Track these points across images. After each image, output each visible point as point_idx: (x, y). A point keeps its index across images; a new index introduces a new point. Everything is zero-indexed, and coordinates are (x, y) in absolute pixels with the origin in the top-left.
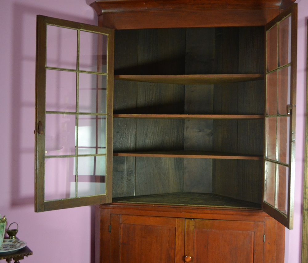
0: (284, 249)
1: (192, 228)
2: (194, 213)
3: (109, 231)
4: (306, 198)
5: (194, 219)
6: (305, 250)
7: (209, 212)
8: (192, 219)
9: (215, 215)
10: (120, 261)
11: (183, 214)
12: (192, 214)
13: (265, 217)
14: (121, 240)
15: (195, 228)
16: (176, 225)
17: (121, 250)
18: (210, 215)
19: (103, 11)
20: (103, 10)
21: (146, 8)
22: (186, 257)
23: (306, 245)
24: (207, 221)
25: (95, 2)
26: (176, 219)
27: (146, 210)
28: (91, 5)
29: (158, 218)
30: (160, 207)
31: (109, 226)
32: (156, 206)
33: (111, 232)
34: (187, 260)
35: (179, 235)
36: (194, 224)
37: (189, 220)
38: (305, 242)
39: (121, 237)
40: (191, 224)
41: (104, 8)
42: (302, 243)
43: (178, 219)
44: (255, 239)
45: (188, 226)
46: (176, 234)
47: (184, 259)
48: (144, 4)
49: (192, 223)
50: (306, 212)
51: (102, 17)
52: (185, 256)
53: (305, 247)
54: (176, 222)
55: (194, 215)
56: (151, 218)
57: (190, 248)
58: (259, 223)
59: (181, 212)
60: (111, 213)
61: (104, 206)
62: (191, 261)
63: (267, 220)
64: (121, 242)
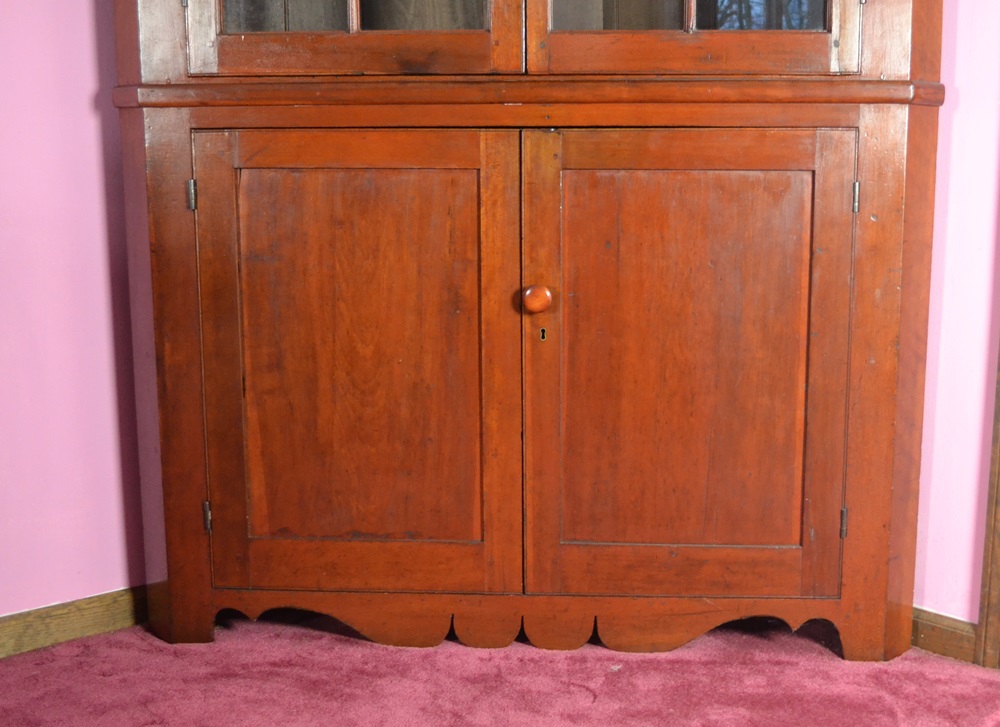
0: (931, 247)
1: (550, 167)
2: (556, 102)
3: (189, 207)
5: (556, 128)
7: (625, 92)
8: (549, 127)
9: (650, 107)
10: (243, 331)
11: (512, 112)
12: (548, 109)
13: (862, 107)
14: (243, 242)
15: (565, 168)
16: (483, 162)
17: (244, 286)
18: (625, 107)
22: (528, 292)
24: (615, 134)
26: (483, 133)
27: (346, 103)
29: (402, 135)
30: (410, 85)
31: (187, 184)
32: (393, 82)
33: (196, 207)
34: (534, 304)
35: (495, 203)
36: (559, 151)
37: (538, 133)
39: (244, 230)
40: (544, 153)
43: (492, 133)
44: (817, 200)
45: (535, 159)
46: (484, 197)
47: (519, 304)
49: (552, 143)
52: (522, 291)
54: (482, 145)
55: (559, 114)
56: (373, 135)
57: (543, 253)
58: (836, 133)
59: (503, 103)
60: (194, 126)
61: (158, 96)
62: (551, 308)
63: (868, 116)
64: (243, 250)
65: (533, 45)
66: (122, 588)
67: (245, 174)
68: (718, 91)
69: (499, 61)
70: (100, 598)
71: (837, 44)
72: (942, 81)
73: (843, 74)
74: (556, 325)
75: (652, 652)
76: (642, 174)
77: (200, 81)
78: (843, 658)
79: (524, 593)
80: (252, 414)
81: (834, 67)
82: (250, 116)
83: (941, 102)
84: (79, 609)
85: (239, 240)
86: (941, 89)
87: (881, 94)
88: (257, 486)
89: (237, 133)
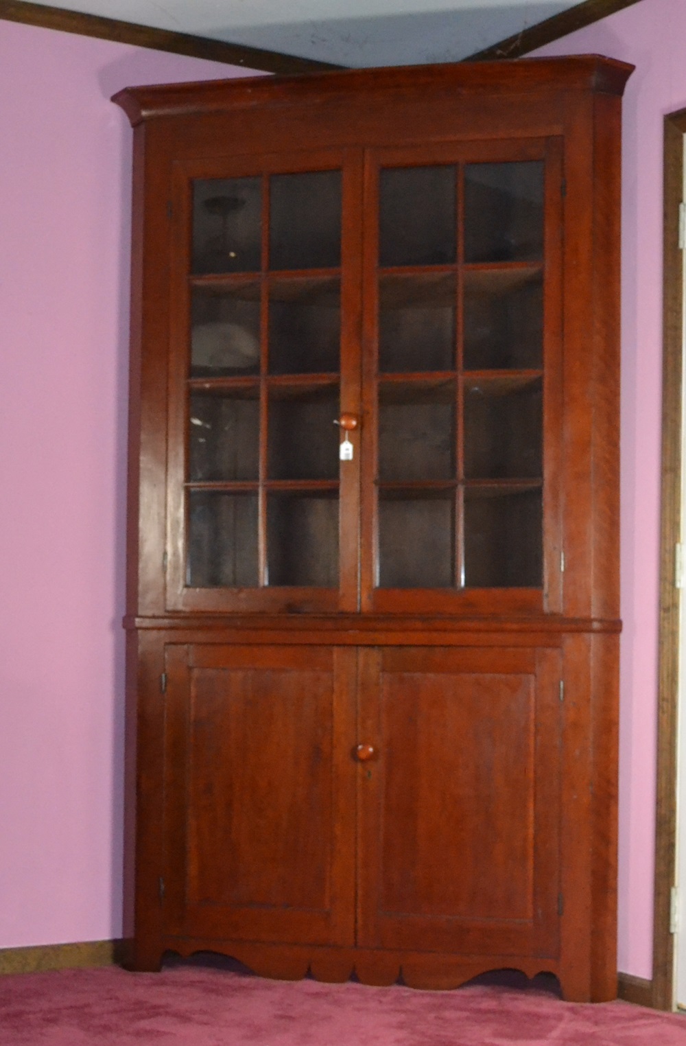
0: (618, 724)
1: (374, 671)
2: (381, 630)
3: (161, 691)
4: (665, 579)
5: (379, 646)
6: (666, 715)
7: (419, 625)
8: (375, 646)
9: (435, 634)
10: (189, 767)
11: (353, 635)
12: (374, 635)
13: (564, 635)
14: (193, 713)
15: (383, 670)
16: (335, 666)
17: (191, 740)
18: (420, 634)
19: (144, 113)
20: (145, 109)
21: (254, 103)
22: (360, 747)
23: (668, 701)
24: (413, 651)
25: (127, 91)
26: (335, 649)
28: (114, 99)
30: (291, 619)
31: (161, 676)
32: (284, 617)
33: (165, 690)
34: (363, 755)
35: (341, 691)
36: (380, 660)
37: (367, 650)
38: (665, 695)
39: (192, 707)
40: (371, 661)
41: (146, 106)
42: (658, 698)
43: (341, 649)
45: (366, 665)
46: (335, 688)
47: (354, 753)
48: (249, 91)
49: (375, 656)
50: (666, 615)
51: (142, 127)
53: (665, 709)
54: (335, 656)
55: (381, 638)
56: (271, 649)
57: (369, 722)
58: (548, 651)
59: (347, 630)
60: (167, 641)
61: (147, 623)
62: (373, 757)
63: (569, 641)
64: (192, 718)
65: (365, 595)
66: (107, 938)
67: (196, 673)
68: (472, 625)
69: (346, 606)
70: (93, 943)
71: (547, 596)
72: (621, 618)
73: (553, 614)
74: (377, 768)
75: (436, 990)
76: (431, 675)
77: (174, 614)
78: (563, 1000)
79: (356, 945)
80: (192, 822)
81: (546, 608)
82: (201, 636)
83: (621, 631)
84: (78, 947)
85: (189, 712)
86: (621, 622)
87: (580, 626)
88: (193, 869)
89: (192, 647)
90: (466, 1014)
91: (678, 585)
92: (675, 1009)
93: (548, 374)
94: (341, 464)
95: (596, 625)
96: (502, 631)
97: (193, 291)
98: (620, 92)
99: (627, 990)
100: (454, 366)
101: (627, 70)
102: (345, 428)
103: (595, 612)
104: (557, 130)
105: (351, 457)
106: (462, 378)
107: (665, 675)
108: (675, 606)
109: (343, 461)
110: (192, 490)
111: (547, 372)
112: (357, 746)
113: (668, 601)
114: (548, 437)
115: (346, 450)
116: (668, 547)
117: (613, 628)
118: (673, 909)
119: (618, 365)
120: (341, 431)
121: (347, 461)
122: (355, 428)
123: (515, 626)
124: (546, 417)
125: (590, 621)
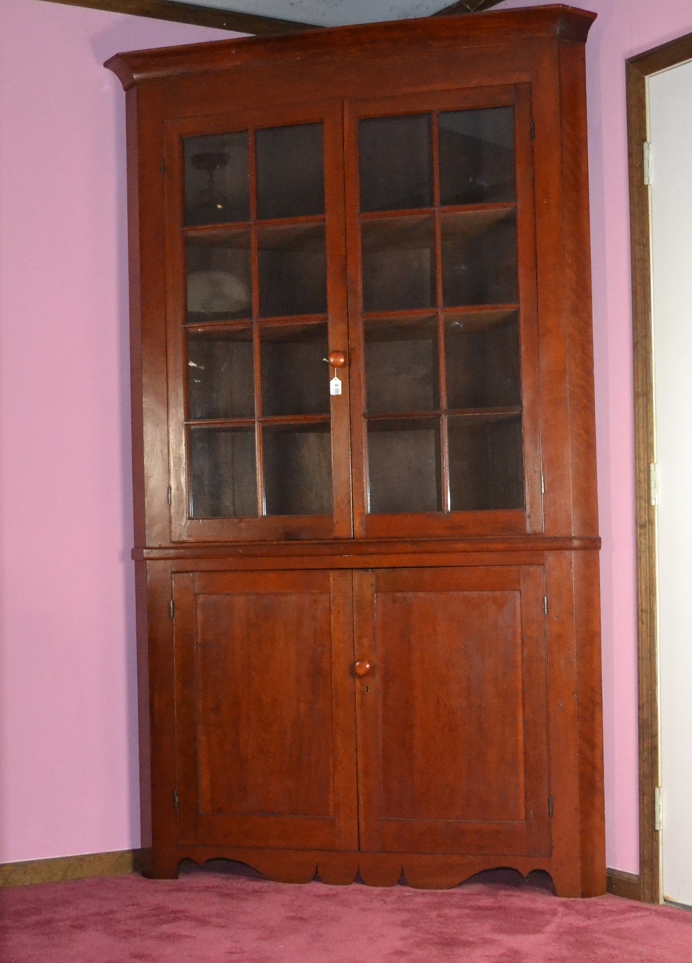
0: (600, 635)
1: (368, 592)
2: (372, 554)
3: (170, 616)
4: (641, 498)
5: (372, 569)
6: (644, 626)
7: (409, 548)
8: (368, 568)
9: (425, 556)
10: (198, 688)
11: (347, 560)
12: (367, 559)
13: (546, 553)
14: (200, 635)
15: (377, 591)
16: (332, 589)
17: (199, 661)
18: (410, 556)
19: (135, 76)
20: (137, 73)
21: (239, 63)
22: (358, 664)
23: (647, 612)
24: (406, 572)
25: (118, 56)
26: (331, 573)
27: (256, 556)
28: (107, 64)
30: (290, 546)
31: (169, 603)
32: (281, 544)
33: (173, 616)
34: (360, 671)
35: (338, 612)
36: (374, 581)
37: (362, 572)
38: (644, 608)
39: (199, 631)
40: (365, 583)
41: (137, 69)
42: (638, 610)
43: (337, 572)
44: (523, 608)
45: (361, 586)
46: (332, 609)
47: (352, 671)
48: (233, 52)
49: (370, 577)
50: (642, 531)
51: (134, 90)
53: (644, 620)
54: (331, 579)
55: (373, 561)
56: (271, 575)
57: (366, 641)
58: (532, 569)
59: (342, 555)
60: (174, 570)
61: (154, 554)
62: (370, 673)
63: (551, 558)
64: (199, 641)
65: (357, 522)
66: (127, 848)
67: (201, 599)
68: (461, 546)
69: (340, 532)
70: (113, 853)
71: (529, 517)
72: (600, 535)
73: (535, 534)
74: (375, 683)
75: (435, 889)
76: (421, 594)
77: (179, 545)
78: (555, 895)
79: (359, 849)
80: (202, 738)
81: (529, 529)
82: (204, 565)
83: (600, 548)
85: (197, 635)
86: (599, 539)
87: (560, 544)
88: (204, 782)
89: (197, 574)
90: (467, 911)
91: (653, 503)
92: (662, 902)
93: (524, 308)
94: (331, 400)
95: (576, 543)
96: (488, 551)
97: (187, 242)
98: (584, 39)
99: (616, 884)
100: (434, 303)
101: (589, 18)
102: (334, 366)
103: (574, 531)
104: (525, 77)
105: (340, 393)
106: (443, 314)
107: (643, 587)
108: (651, 522)
109: (333, 396)
110: (193, 427)
111: (522, 304)
112: (355, 663)
113: (644, 518)
114: (525, 367)
115: (336, 386)
116: (642, 468)
117: (592, 544)
118: (657, 808)
119: (590, 297)
120: (330, 367)
121: (338, 396)
122: (343, 365)
123: (501, 546)
124: (523, 349)
125: (571, 539)
